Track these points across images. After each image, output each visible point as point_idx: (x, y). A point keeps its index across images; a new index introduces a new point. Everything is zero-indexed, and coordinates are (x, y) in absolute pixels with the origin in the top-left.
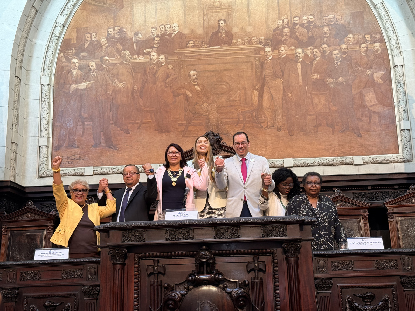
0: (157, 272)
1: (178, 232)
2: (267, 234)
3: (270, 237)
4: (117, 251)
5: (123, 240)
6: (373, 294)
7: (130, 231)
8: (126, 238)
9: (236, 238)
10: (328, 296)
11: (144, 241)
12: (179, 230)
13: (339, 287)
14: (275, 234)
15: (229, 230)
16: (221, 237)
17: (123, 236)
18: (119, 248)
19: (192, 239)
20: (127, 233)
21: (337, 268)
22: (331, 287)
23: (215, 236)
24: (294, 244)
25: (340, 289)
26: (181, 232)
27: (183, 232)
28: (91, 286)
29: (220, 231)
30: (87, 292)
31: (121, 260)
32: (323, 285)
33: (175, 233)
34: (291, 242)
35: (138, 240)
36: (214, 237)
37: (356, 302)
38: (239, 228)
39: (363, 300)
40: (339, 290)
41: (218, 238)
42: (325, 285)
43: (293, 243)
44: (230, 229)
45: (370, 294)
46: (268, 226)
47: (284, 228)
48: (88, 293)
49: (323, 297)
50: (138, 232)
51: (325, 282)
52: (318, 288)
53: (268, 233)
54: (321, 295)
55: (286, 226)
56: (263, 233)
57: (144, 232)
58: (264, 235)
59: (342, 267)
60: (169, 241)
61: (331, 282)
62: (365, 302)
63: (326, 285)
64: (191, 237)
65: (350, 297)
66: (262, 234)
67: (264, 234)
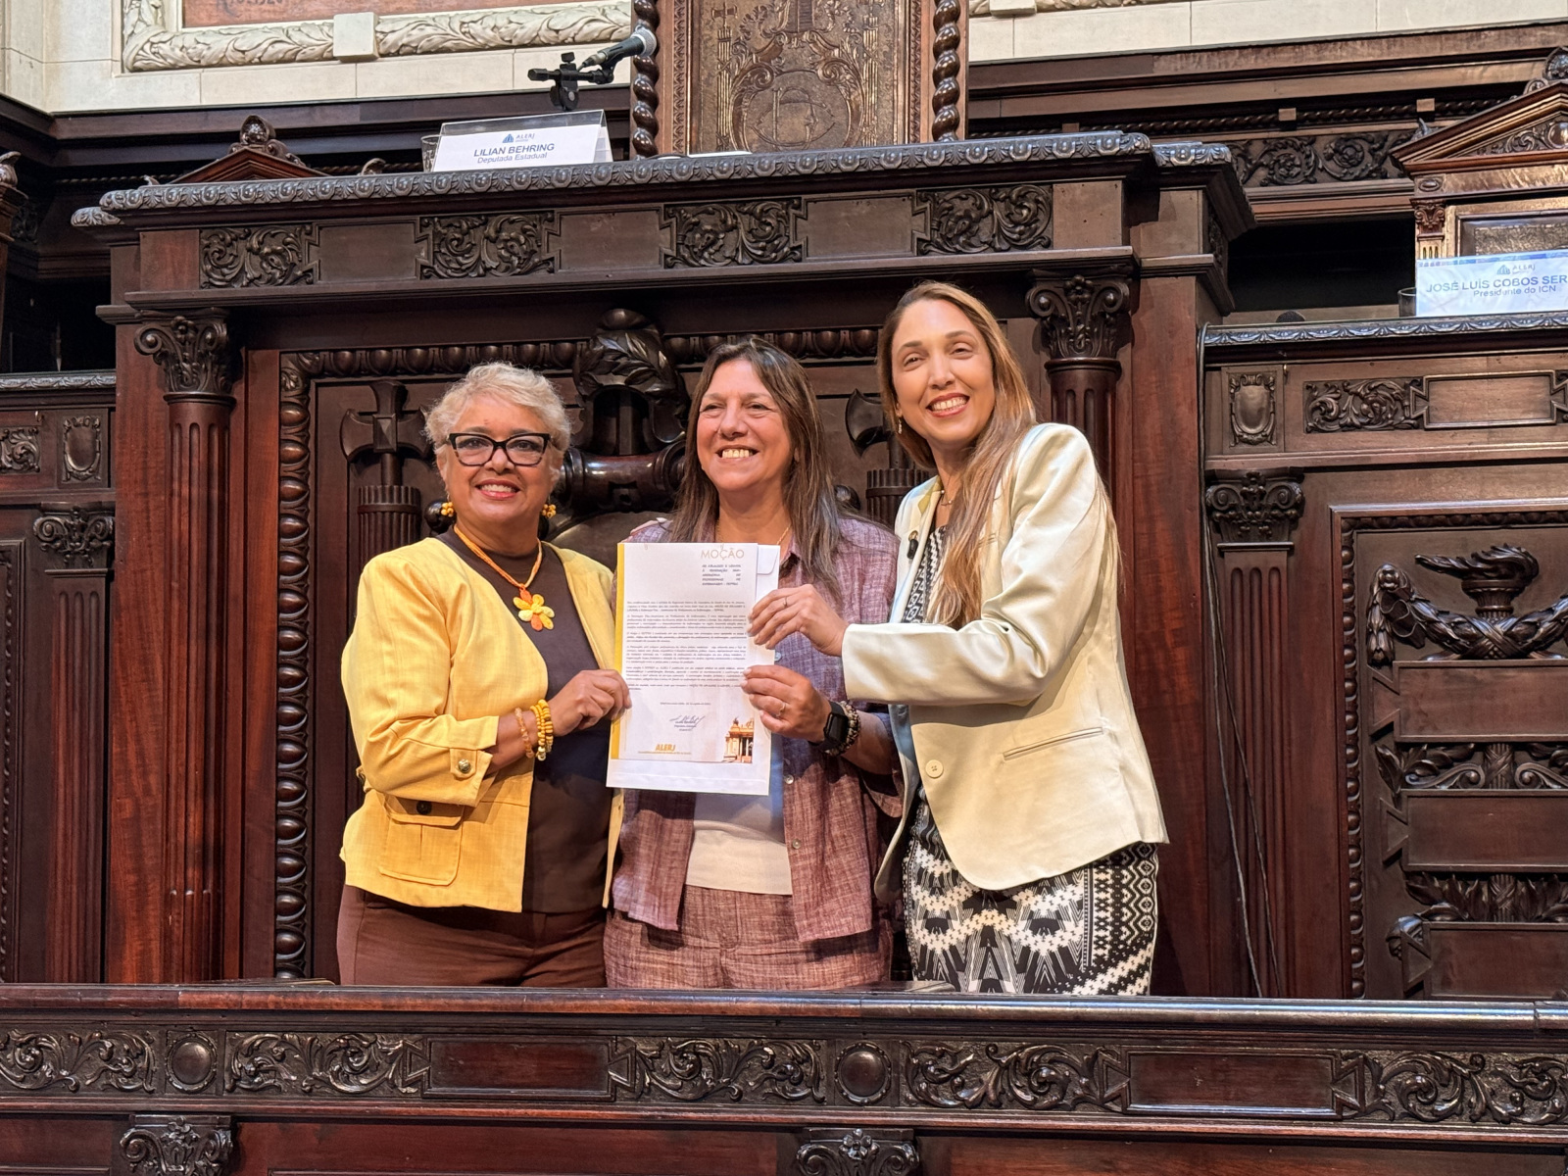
0: (393, 445)
1: (478, 234)
2: (942, 236)
3: (959, 252)
4: (182, 332)
5: (204, 279)
6: (1526, 554)
7: (237, 231)
8: (220, 267)
9: (783, 260)
10: (1276, 569)
11: (311, 283)
12: (485, 223)
13: (1337, 518)
14: (984, 239)
15: (746, 218)
16: (701, 257)
17: (206, 254)
18: (188, 318)
19: (551, 271)
20: (223, 240)
21: (1337, 418)
22: (1294, 522)
23: (669, 252)
24: (1091, 290)
25: (1343, 531)
26: (498, 231)
27: (504, 235)
28: (76, 509)
29: (697, 224)
30: (57, 539)
31: (204, 380)
32: (1248, 509)
33: (466, 238)
34: (1072, 276)
35: (278, 275)
36: (666, 256)
37: (1426, 601)
38: (798, 207)
39: (1466, 590)
40: (1340, 537)
41: (686, 262)
42: (1259, 509)
43: (1084, 285)
44: (751, 213)
45: (1508, 554)
46: (949, 197)
47: (1037, 201)
48: (63, 547)
49: (1246, 573)
50: (280, 238)
51: (1262, 494)
52: (1222, 526)
53: (951, 230)
54: (1235, 561)
55: (1051, 190)
56: (925, 232)
57: (309, 234)
58: (929, 243)
59: (1366, 416)
60: (434, 283)
61: (1292, 492)
62: (1475, 596)
63: (1266, 507)
64: (546, 262)
65: (1392, 572)
66: (918, 235)
67: (928, 238)
